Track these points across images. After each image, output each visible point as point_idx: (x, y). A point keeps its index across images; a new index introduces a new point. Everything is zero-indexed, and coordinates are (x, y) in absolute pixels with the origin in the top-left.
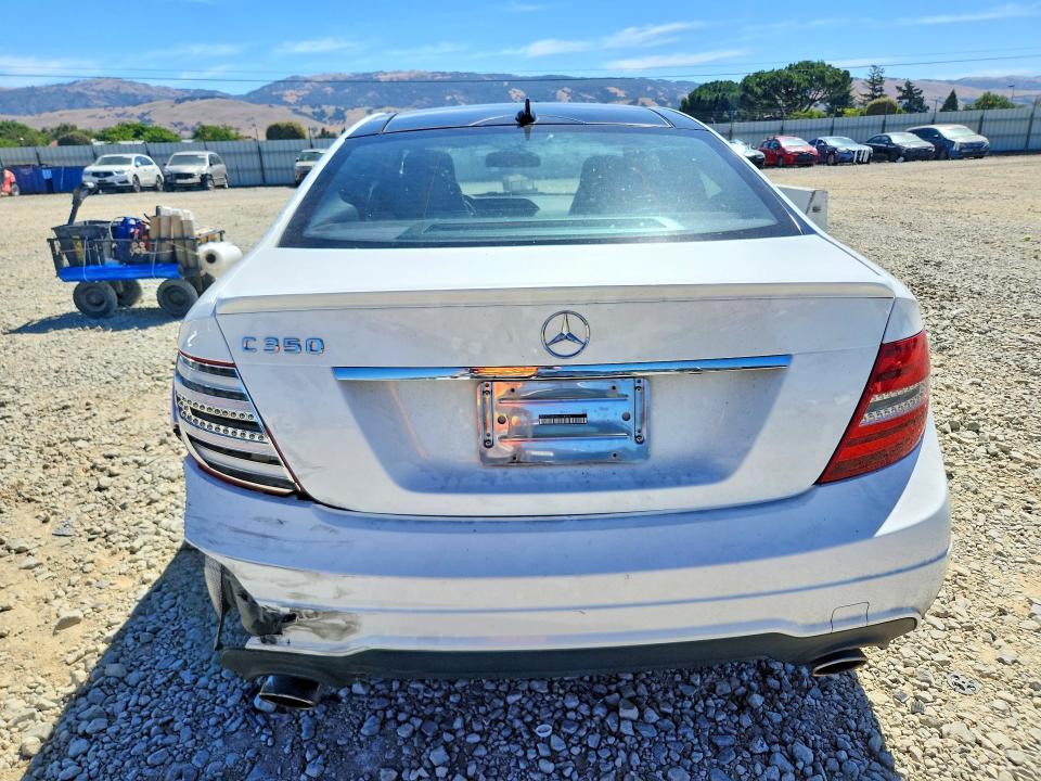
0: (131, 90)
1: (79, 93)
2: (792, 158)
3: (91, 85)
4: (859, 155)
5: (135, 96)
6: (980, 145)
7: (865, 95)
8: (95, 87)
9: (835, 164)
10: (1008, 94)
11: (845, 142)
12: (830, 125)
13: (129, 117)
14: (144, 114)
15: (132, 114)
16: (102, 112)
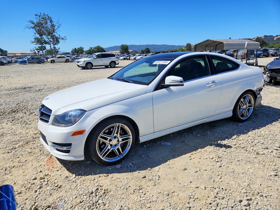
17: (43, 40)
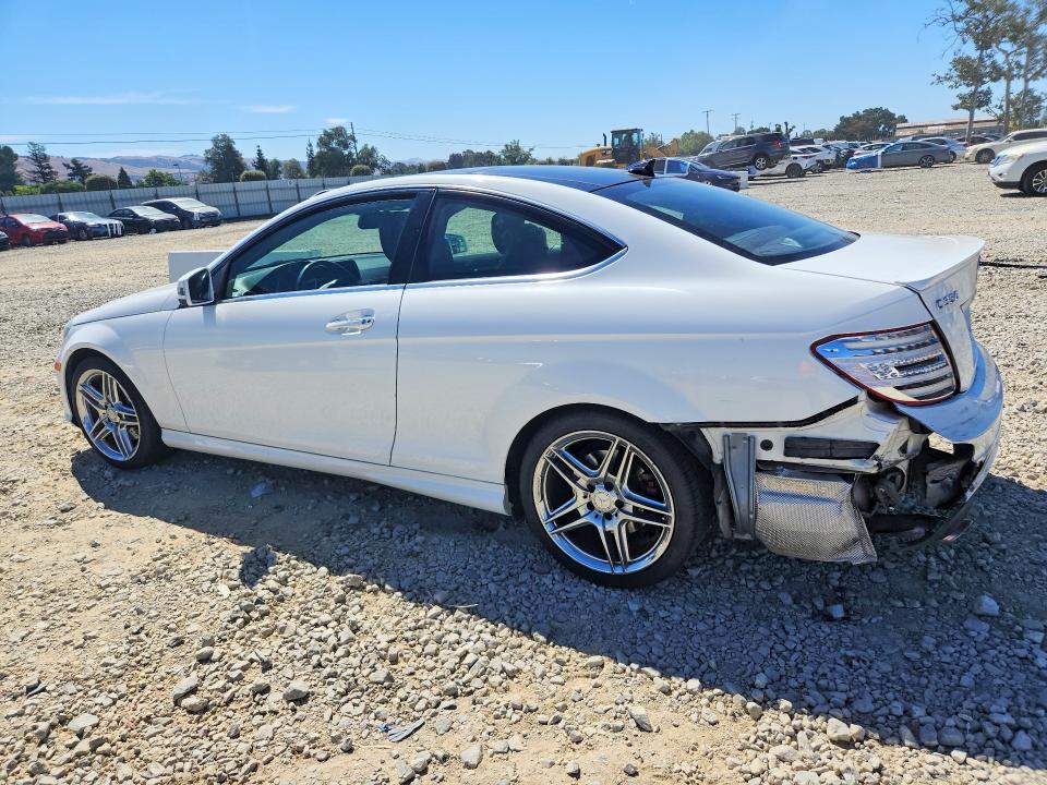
2: (41, 236)
4: (111, 228)
6: (215, 214)
7: (34, 172)
9: (90, 239)
10: (173, 171)
11: (90, 217)
12: (56, 201)
17: (988, 63)
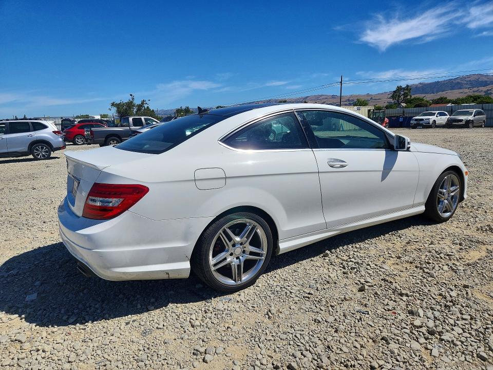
0: (485, 79)
1: (458, 82)
3: (465, 78)
5: (486, 81)
8: (467, 79)
13: (480, 92)
14: (488, 90)
15: (482, 91)
16: (467, 90)
